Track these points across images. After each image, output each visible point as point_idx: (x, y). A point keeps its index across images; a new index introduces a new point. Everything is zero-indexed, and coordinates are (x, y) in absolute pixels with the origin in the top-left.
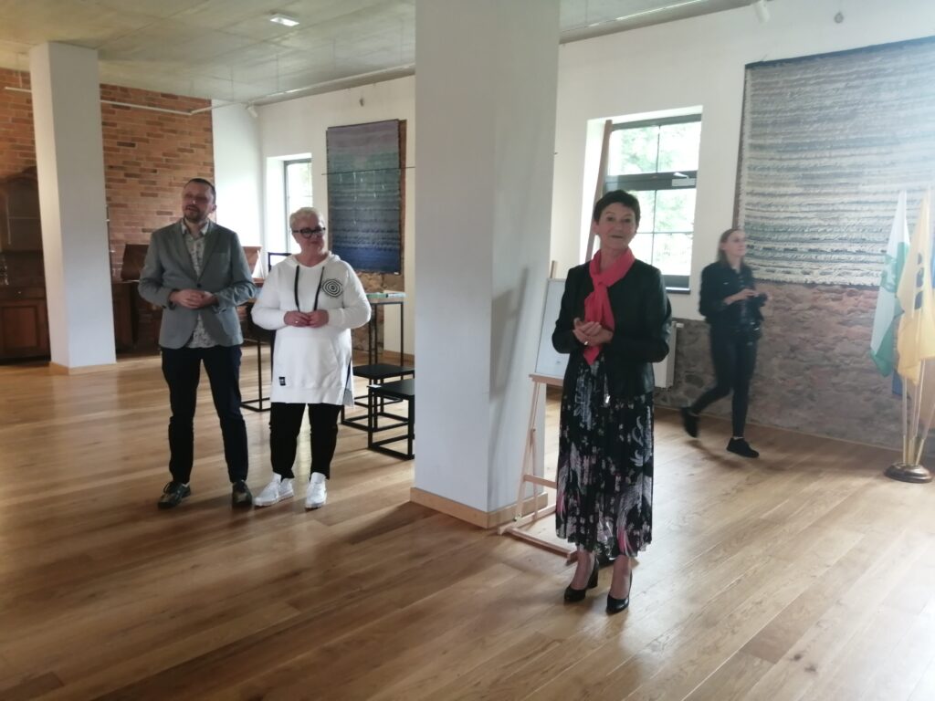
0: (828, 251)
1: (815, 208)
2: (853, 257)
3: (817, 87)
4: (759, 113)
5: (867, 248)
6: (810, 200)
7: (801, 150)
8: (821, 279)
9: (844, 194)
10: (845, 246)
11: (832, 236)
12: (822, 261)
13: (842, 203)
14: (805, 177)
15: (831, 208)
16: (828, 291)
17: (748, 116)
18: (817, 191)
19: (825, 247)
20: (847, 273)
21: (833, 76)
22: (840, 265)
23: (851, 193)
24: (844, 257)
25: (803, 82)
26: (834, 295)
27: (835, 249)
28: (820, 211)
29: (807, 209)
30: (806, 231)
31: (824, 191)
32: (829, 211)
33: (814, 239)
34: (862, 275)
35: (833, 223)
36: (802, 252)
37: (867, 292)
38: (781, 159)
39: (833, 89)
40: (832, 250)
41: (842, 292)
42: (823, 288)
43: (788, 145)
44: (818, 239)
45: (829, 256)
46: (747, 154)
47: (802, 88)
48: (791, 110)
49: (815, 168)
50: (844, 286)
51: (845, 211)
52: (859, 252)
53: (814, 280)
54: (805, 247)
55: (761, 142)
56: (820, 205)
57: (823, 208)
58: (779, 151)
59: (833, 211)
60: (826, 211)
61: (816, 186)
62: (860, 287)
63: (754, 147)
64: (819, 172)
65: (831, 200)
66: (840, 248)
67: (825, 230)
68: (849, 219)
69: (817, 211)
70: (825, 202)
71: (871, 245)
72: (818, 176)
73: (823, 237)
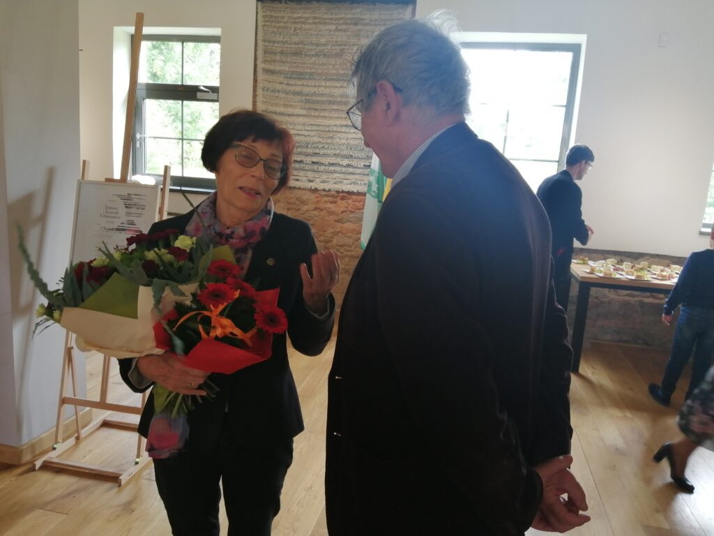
0: (326, 163)
1: (316, 128)
2: (344, 169)
3: (314, 26)
4: (269, 42)
5: (354, 163)
6: (311, 121)
7: (303, 79)
8: (321, 186)
9: (337, 118)
10: (338, 160)
11: (329, 152)
12: (322, 172)
13: (336, 125)
14: (308, 101)
15: (327, 129)
16: (326, 196)
17: (260, 43)
18: (317, 114)
19: (323, 160)
20: (341, 182)
21: (326, 19)
22: (336, 175)
23: (341, 118)
24: (338, 169)
25: (303, 20)
26: (331, 199)
27: (331, 162)
28: (320, 131)
29: (310, 129)
30: (309, 146)
31: (322, 114)
32: (326, 131)
33: (316, 153)
34: (350, 184)
35: (329, 141)
36: (307, 164)
37: (354, 197)
38: (288, 84)
39: (327, 30)
40: (329, 163)
41: (337, 197)
42: (323, 193)
43: (293, 72)
44: (319, 154)
45: (327, 167)
46: (260, 76)
47: (303, 26)
48: (295, 43)
49: (314, 94)
50: (338, 192)
51: (336, 132)
52: (348, 166)
53: (317, 186)
54: (309, 159)
55: (272, 67)
56: (319, 125)
57: (321, 128)
58: (287, 77)
59: (329, 131)
60: (324, 131)
61: (316, 110)
62: (349, 193)
63: (266, 71)
64: (318, 99)
65: (327, 122)
66: (334, 162)
67: (324, 147)
68: (340, 139)
69: (317, 130)
70: (323, 124)
71: (357, 160)
72: (318, 102)
73: (322, 152)
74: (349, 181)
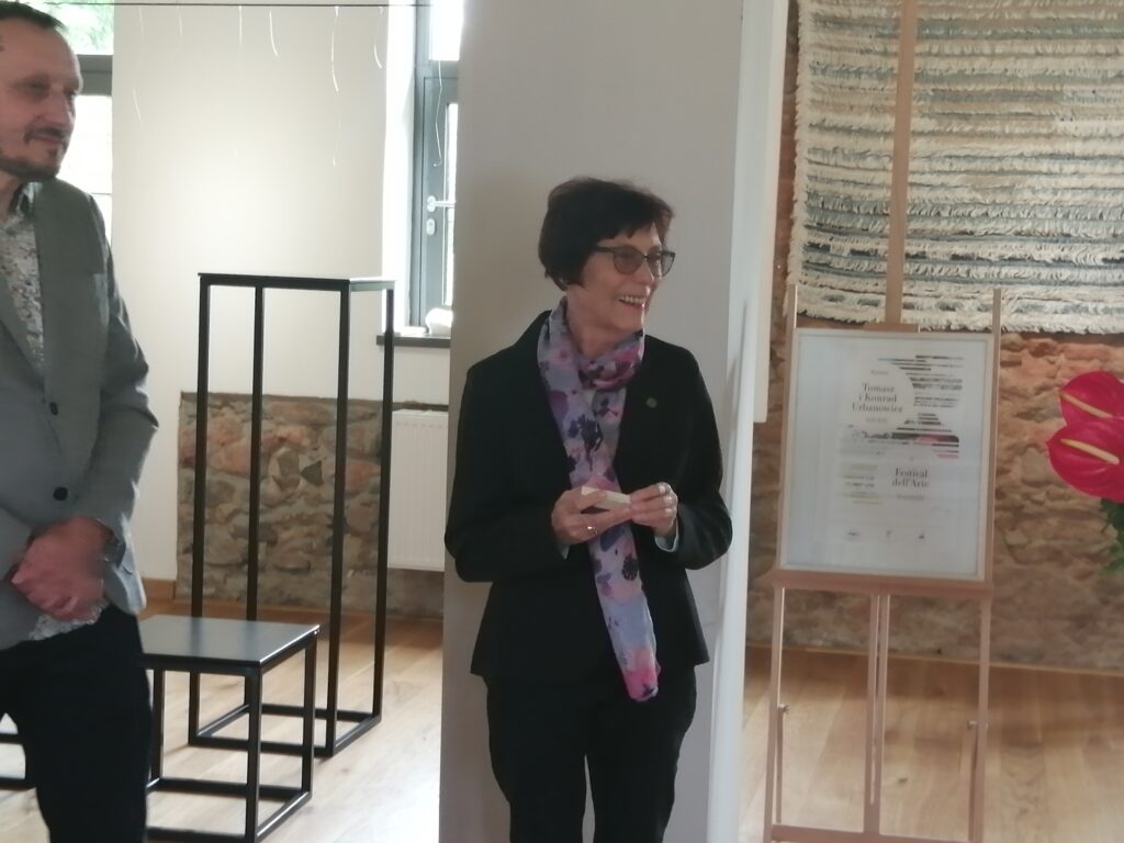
0: (993, 258)
1: (963, 165)
2: (1045, 273)
5: (1075, 253)
6: (951, 147)
8: (980, 320)
9: (1025, 136)
10: (1030, 248)
11: (1002, 227)
12: (981, 282)
13: (1021, 156)
14: (940, 96)
15: (996, 167)
18: (967, 128)
19: (984, 250)
20: (1035, 307)
22: (1020, 290)
23: (1037, 136)
24: (1028, 271)
27: (1009, 254)
29: (947, 168)
30: (945, 214)
31: (981, 129)
32: (992, 172)
33: (964, 233)
34: (1065, 311)
35: (1002, 198)
36: (936, 262)
37: (1074, 347)
38: (884, 54)
40: (1002, 258)
41: (1022, 348)
43: (900, 22)
44: (972, 233)
45: (995, 270)
46: (807, 35)
49: (962, 76)
50: (1027, 335)
51: (1024, 173)
52: (1059, 262)
53: (967, 321)
54: (942, 250)
55: (839, 11)
56: (975, 158)
57: (978, 165)
58: (881, 36)
59: (1002, 172)
60: (987, 173)
61: (965, 117)
62: (1061, 336)
63: (823, 21)
64: (971, 88)
65: (996, 148)
66: (1018, 253)
67: (987, 214)
68: (1034, 191)
69: (967, 172)
70: (983, 153)
71: (1083, 246)
72: (969, 96)
73: (981, 228)
74: (1061, 305)
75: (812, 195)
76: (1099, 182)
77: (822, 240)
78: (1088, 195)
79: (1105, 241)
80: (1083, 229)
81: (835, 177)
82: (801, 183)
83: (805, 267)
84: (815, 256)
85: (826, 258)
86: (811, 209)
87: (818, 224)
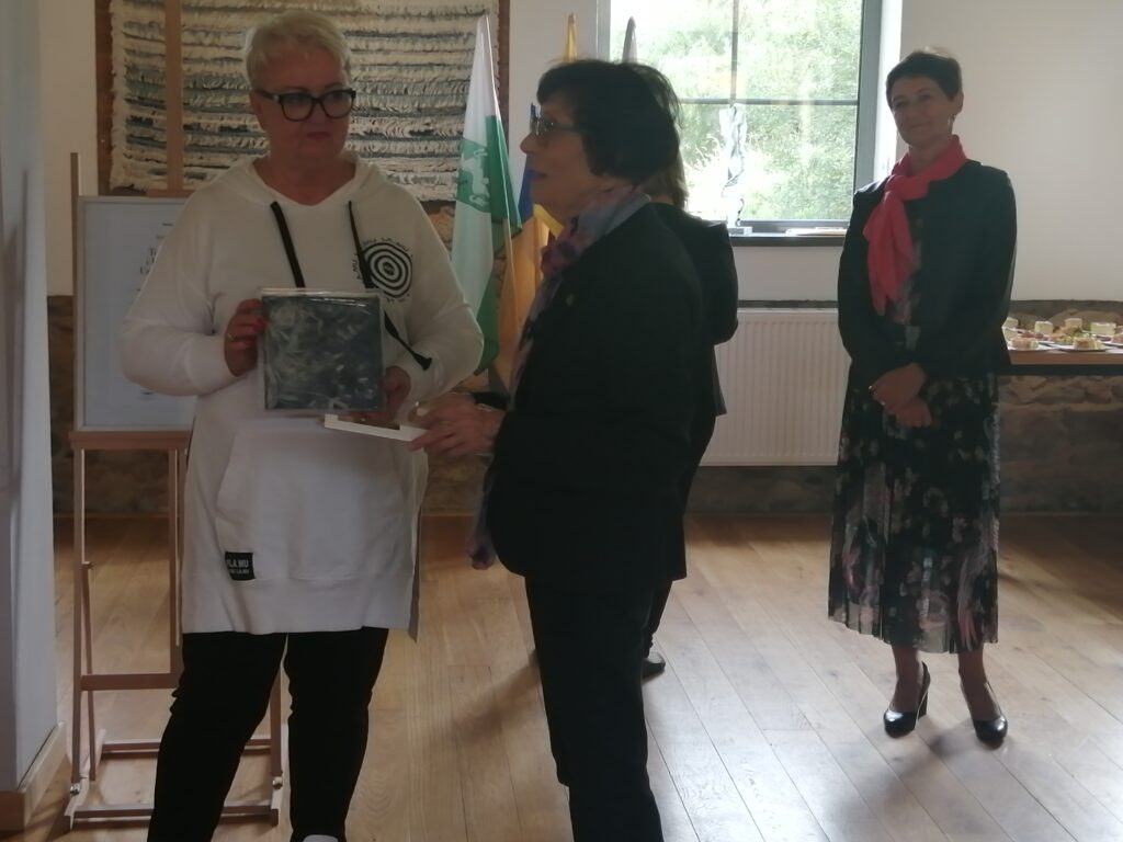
75: (132, 69)
76: (403, 59)
77: (145, 114)
78: (393, 71)
79: (411, 115)
80: (391, 104)
81: (153, 52)
82: (120, 58)
83: (128, 141)
84: (138, 131)
85: (149, 132)
86: (131, 83)
87: (140, 98)
